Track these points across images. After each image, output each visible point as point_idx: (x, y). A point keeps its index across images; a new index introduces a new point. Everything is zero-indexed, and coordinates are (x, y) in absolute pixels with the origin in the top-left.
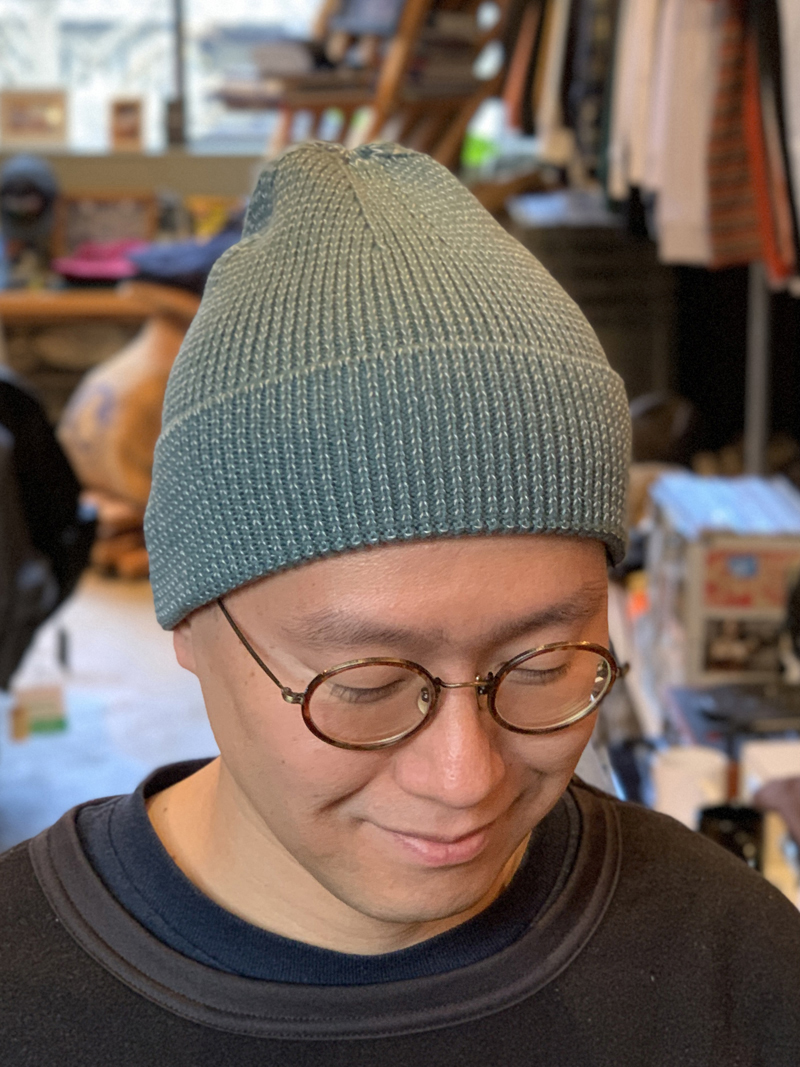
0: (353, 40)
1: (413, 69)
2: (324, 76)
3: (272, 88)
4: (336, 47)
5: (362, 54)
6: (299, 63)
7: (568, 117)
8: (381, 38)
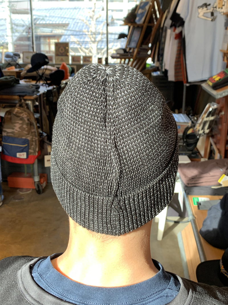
0: (130, 49)
1: (138, 53)
2: (126, 54)
3: (118, 55)
4: (128, 50)
5: (131, 51)
6: (122, 52)
7: (158, 60)
8: (134, 49)
